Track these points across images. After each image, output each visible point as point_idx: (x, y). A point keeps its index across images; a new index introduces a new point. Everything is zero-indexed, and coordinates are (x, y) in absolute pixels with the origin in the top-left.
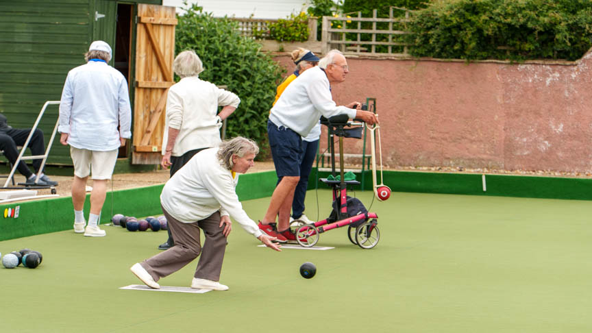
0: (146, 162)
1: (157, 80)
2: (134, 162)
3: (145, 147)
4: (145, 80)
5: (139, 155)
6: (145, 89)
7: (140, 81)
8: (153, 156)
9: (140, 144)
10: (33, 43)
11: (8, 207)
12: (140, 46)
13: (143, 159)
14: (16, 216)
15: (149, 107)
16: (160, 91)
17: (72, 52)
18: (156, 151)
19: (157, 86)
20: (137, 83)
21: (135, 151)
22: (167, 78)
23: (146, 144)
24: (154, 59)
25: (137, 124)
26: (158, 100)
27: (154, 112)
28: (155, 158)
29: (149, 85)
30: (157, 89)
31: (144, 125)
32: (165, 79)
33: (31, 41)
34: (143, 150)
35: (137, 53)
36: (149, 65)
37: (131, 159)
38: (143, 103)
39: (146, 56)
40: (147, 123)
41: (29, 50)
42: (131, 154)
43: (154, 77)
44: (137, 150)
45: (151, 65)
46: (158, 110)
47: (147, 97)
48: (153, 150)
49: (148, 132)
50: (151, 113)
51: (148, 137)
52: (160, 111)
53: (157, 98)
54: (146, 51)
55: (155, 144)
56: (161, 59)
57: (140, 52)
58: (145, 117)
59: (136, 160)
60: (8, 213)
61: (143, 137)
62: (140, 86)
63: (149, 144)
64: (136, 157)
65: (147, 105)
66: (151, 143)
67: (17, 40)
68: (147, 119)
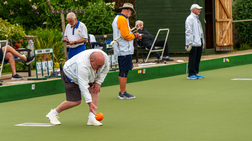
0: (222, 50)
1: (225, 18)
2: (217, 50)
3: (221, 44)
4: (220, 18)
5: (219, 48)
6: (220, 22)
7: (217, 19)
8: (225, 47)
9: (219, 43)
10: (172, 7)
11: (139, 70)
12: (217, 6)
13: (220, 48)
14: (144, 73)
15: (222, 29)
16: (226, 23)
17: (186, 10)
18: (226, 45)
19: (225, 21)
20: (216, 20)
21: (217, 46)
22: (229, 17)
23: (221, 43)
24: (223, 10)
25: (217, 36)
26: (226, 26)
27: (224, 30)
28: (226, 48)
29: (221, 20)
30: (225, 22)
31: (220, 36)
32: (228, 18)
33: (171, 6)
34: (220, 45)
35: (216, 8)
36: (221, 13)
37: (216, 49)
38: (219, 27)
39: (220, 9)
40: (221, 35)
41: (171, 10)
42: (216, 47)
43: (223, 17)
44: (218, 45)
45: (222, 12)
46: (226, 29)
47: (221, 25)
48: (225, 45)
49: (222, 38)
50: (223, 31)
51: (222, 40)
52: (227, 30)
53: (225, 25)
54: (219, 7)
55: (226, 43)
56: (226, 10)
57: (217, 8)
58: (220, 33)
59: (218, 49)
60: (140, 72)
61: (220, 40)
62: (217, 21)
63: (223, 43)
64: (218, 48)
65: (221, 28)
66: (224, 42)
67: (166, 7)
68: (222, 33)
